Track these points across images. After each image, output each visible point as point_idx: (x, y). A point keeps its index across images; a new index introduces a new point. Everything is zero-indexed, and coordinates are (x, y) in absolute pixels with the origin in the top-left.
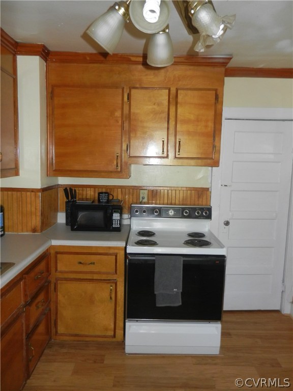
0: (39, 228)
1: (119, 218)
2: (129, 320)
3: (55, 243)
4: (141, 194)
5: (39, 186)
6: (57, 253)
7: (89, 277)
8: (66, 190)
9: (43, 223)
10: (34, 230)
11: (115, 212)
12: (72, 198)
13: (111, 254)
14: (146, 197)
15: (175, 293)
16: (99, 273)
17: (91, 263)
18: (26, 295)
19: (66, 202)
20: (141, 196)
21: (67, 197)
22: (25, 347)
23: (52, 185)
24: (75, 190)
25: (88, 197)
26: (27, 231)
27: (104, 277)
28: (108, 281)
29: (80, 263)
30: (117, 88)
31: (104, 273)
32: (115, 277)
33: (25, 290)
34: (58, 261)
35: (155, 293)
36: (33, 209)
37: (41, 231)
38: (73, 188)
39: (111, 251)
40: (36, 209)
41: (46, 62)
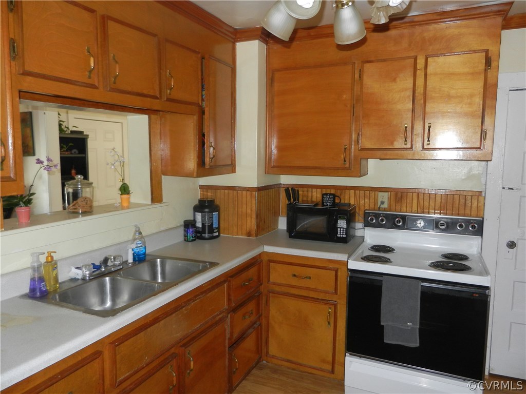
0: (254, 232)
1: (345, 226)
2: (350, 354)
3: (268, 249)
4: (379, 198)
5: (255, 185)
6: (270, 261)
7: (304, 293)
8: (287, 190)
9: (258, 226)
10: (249, 234)
11: (340, 218)
12: (294, 200)
13: (330, 269)
14: (386, 200)
15: (409, 328)
16: (315, 290)
17: (306, 277)
18: (229, 300)
19: (287, 204)
20: (380, 200)
21: (289, 199)
22: (227, 356)
23: (272, 184)
24: (298, 191)
25: (314, 199)
26: (242, 235)
27: (321, 296)
28: (326, 302)
29: (295, 275)
30: (345, 64)
31: (321, 292)
32: (335, 298)
33: (229, 295)
34: (271, 271)
35: (382, 324)
36: (249, 211)
37: (257, 235)
38: (296, 189)
39: (331, 266)
40: (251, 210)
41: (267, 45)
